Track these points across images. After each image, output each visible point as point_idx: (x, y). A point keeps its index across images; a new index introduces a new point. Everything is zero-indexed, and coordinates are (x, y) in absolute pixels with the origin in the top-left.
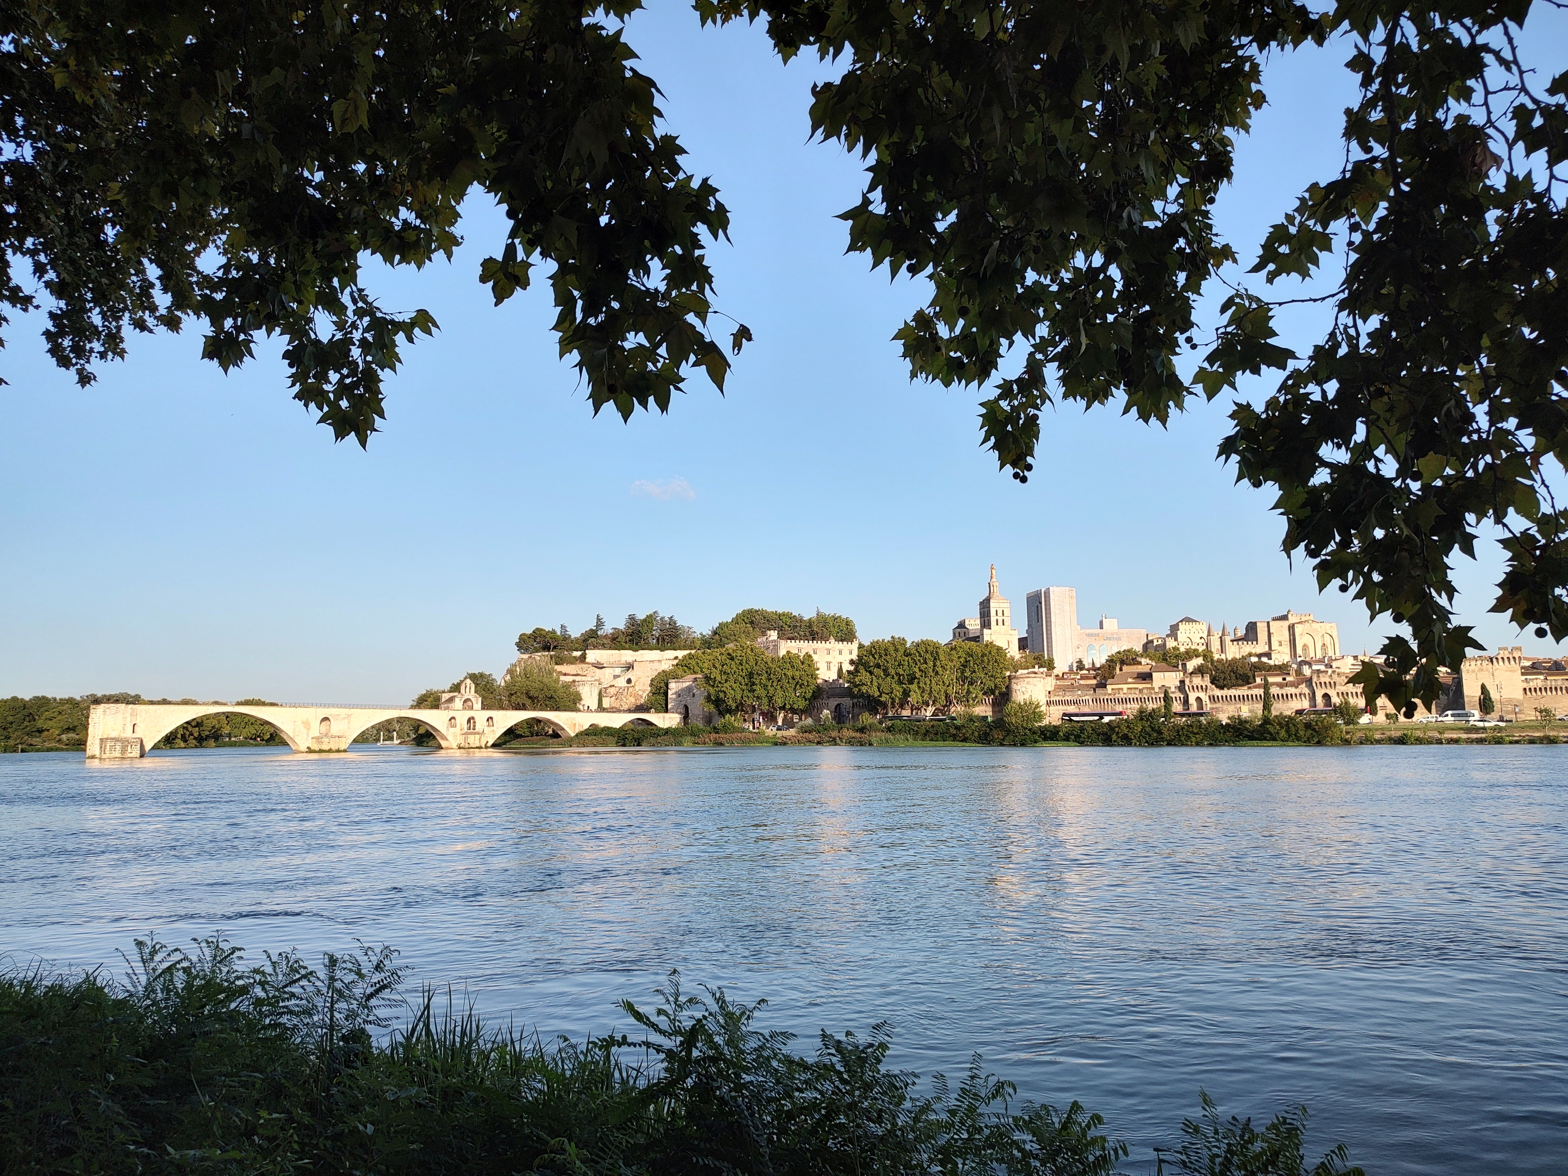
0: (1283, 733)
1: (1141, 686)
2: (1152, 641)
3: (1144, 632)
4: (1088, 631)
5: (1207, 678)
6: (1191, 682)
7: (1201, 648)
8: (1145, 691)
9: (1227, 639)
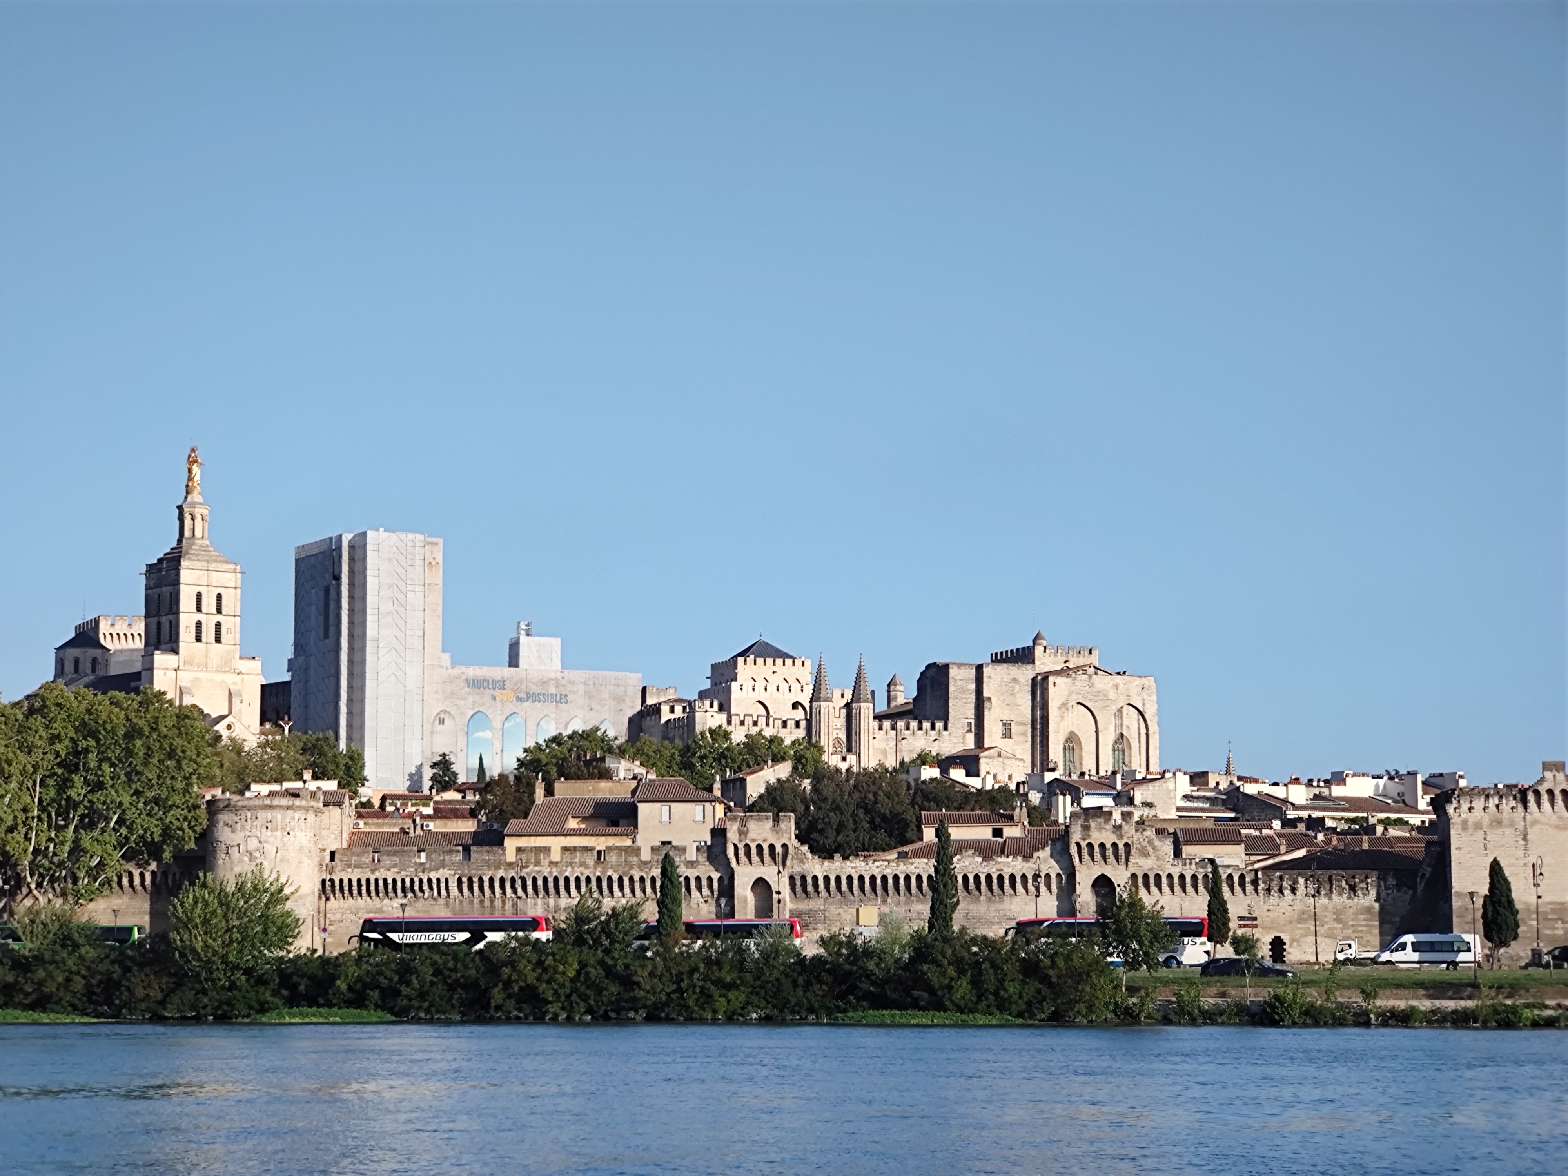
0: (963, 987)
1: (600, 843)
2: (656, 710)
3: (634, 681)
4: (473, 672)
5: (789, 824)
6: (742, 833)
7: (789, 736)
8: (613, 858)
9: (866, 710)
